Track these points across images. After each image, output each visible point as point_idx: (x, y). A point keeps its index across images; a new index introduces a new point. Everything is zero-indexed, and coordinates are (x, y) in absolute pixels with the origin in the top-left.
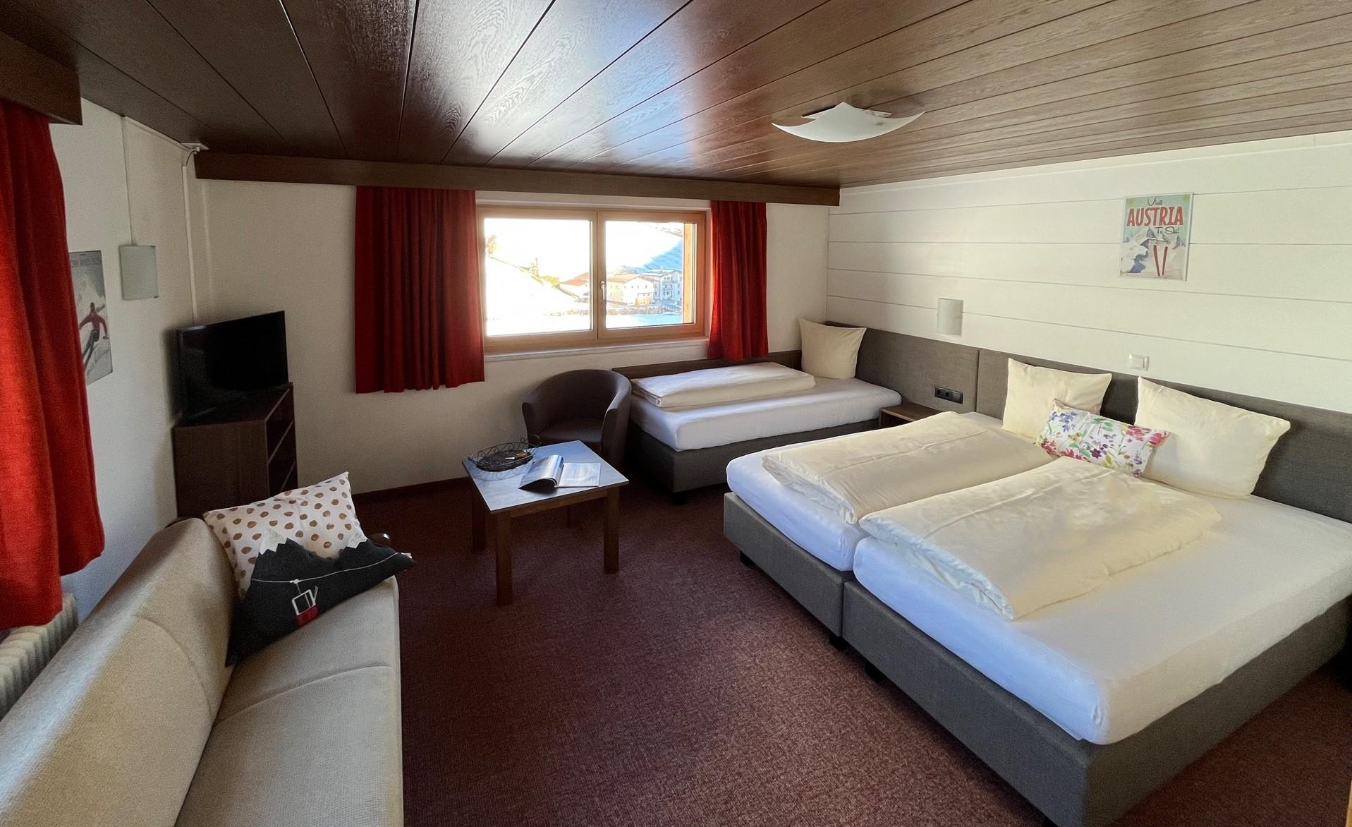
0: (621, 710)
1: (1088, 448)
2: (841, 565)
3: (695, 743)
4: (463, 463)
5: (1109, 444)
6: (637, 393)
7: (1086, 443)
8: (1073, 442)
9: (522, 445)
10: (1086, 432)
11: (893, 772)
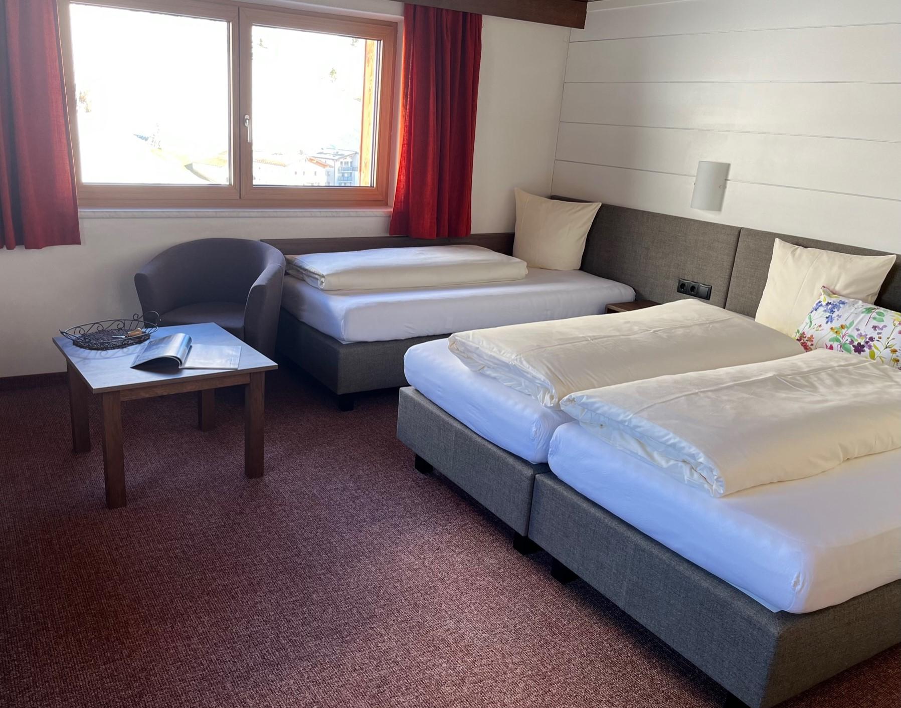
0: (260, 607)
1: (852, 342)
2: (533, 455)
3: (347, 636)
4: (54, 341)
5: (876, 337)
6: (292, 271)
7: (850, 336)
8: (835, 335)
9: (136, 323)
10: (851, 324)
11: (569, 661)
